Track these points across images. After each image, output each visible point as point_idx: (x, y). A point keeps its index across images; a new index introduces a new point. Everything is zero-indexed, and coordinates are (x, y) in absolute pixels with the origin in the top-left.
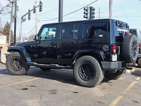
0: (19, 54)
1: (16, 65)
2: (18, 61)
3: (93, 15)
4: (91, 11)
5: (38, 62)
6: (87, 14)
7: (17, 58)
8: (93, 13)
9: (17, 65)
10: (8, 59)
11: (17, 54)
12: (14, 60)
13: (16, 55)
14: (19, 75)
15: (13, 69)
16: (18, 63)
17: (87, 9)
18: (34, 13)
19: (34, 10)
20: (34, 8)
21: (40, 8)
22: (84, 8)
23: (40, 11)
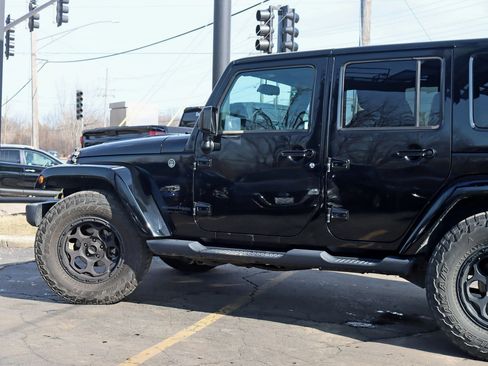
0: (105, 201)
1: (87, 252)
2: (96, 233)
3: (292, 40)
4: (283, 24)
5: (204, 239)
6: (267, 36)
7: (91, 219)
8: (291, 33)
9: (91, 252)
10: (50, 225)
11: (95, 200)
12: (79, 230)
13: (90, 205)
14: (107, 302)
15: (71, 274)
16: (97, 244)
17: (268, 13)
18: (31, 30)
19: (32, 19)
20: (31, 9)
21: (61, 11)
22: (259, 12)
23: (60, 21)
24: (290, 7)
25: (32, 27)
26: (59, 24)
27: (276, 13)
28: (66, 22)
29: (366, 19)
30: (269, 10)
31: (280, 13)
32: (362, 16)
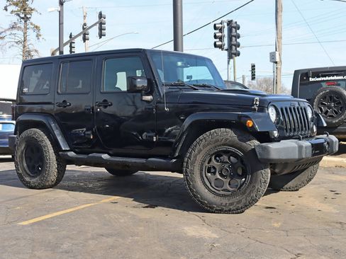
3: (236, 40)
4: (230, 31)
6: (221, 39)
8: (235, 36)
17: (220, 25)
18: (84, 42)
19: (85, 34)
20: (84, 29)
21: (101, 29)
22: (215, 25)
23: (101, 35)
24: (234, 21)
25: (85, 39)
26: (100, 37)
27: (225, 24)
28: (105, 35)
29: (279, 26)
30: (221, 23)
31: (228, 25)
32: (277, 24)
